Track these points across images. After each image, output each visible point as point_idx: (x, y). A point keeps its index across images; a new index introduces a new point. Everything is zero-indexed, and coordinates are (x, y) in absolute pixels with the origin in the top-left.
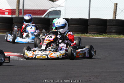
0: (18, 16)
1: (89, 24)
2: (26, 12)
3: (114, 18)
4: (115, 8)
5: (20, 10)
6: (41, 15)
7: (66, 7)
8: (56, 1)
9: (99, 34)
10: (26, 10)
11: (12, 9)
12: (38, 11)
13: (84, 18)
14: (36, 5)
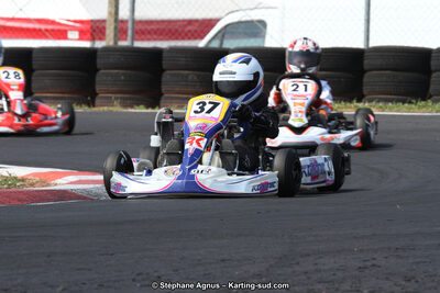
0: (116, 43)
1: (366, 67)
2: (143, 28)
5: (122, 21)
6: (196, 38)
7: (284, 8)
9: (404, 102)
10: (140, 22)
11: (92, 21)
12: (185, 26)
14: (177, 2)
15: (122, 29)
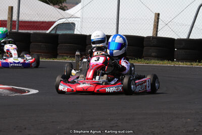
0: (11, 30)
2: (23, 25)
3: (155, 36)
4: (157, 20)
5: (14, 21)
6: (45, 30)
7: (83, 18)
8: (68, 9)
9: (132, 59)
10: (22, 22)
12: (41, 24)
14: (37, 14)
15: (14, 24)
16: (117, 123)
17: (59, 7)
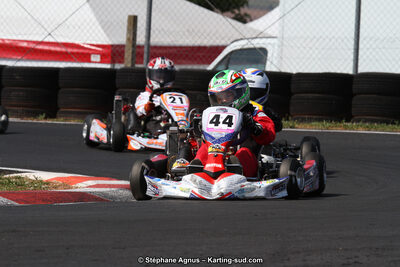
0: (133, 65)
1: (354, 91)
5: (139, 47)
6: (204, 63)
7: (283, 38)
8: (251, 20)
9: (388, 123)
10: (155, 47)
11: (112, 46)
13: (339, 72)
14: (188, 31)
15: (139, 53)
16: (356, 257)
17: (233, 15)
